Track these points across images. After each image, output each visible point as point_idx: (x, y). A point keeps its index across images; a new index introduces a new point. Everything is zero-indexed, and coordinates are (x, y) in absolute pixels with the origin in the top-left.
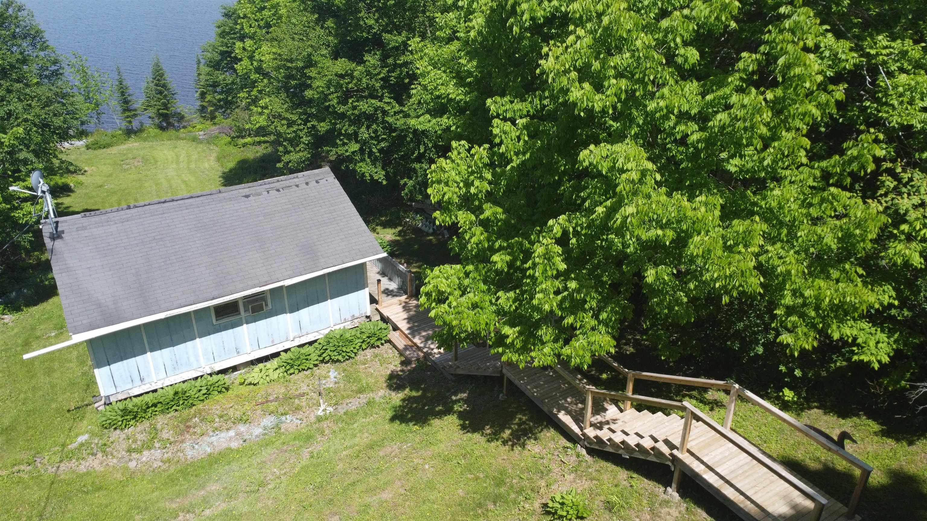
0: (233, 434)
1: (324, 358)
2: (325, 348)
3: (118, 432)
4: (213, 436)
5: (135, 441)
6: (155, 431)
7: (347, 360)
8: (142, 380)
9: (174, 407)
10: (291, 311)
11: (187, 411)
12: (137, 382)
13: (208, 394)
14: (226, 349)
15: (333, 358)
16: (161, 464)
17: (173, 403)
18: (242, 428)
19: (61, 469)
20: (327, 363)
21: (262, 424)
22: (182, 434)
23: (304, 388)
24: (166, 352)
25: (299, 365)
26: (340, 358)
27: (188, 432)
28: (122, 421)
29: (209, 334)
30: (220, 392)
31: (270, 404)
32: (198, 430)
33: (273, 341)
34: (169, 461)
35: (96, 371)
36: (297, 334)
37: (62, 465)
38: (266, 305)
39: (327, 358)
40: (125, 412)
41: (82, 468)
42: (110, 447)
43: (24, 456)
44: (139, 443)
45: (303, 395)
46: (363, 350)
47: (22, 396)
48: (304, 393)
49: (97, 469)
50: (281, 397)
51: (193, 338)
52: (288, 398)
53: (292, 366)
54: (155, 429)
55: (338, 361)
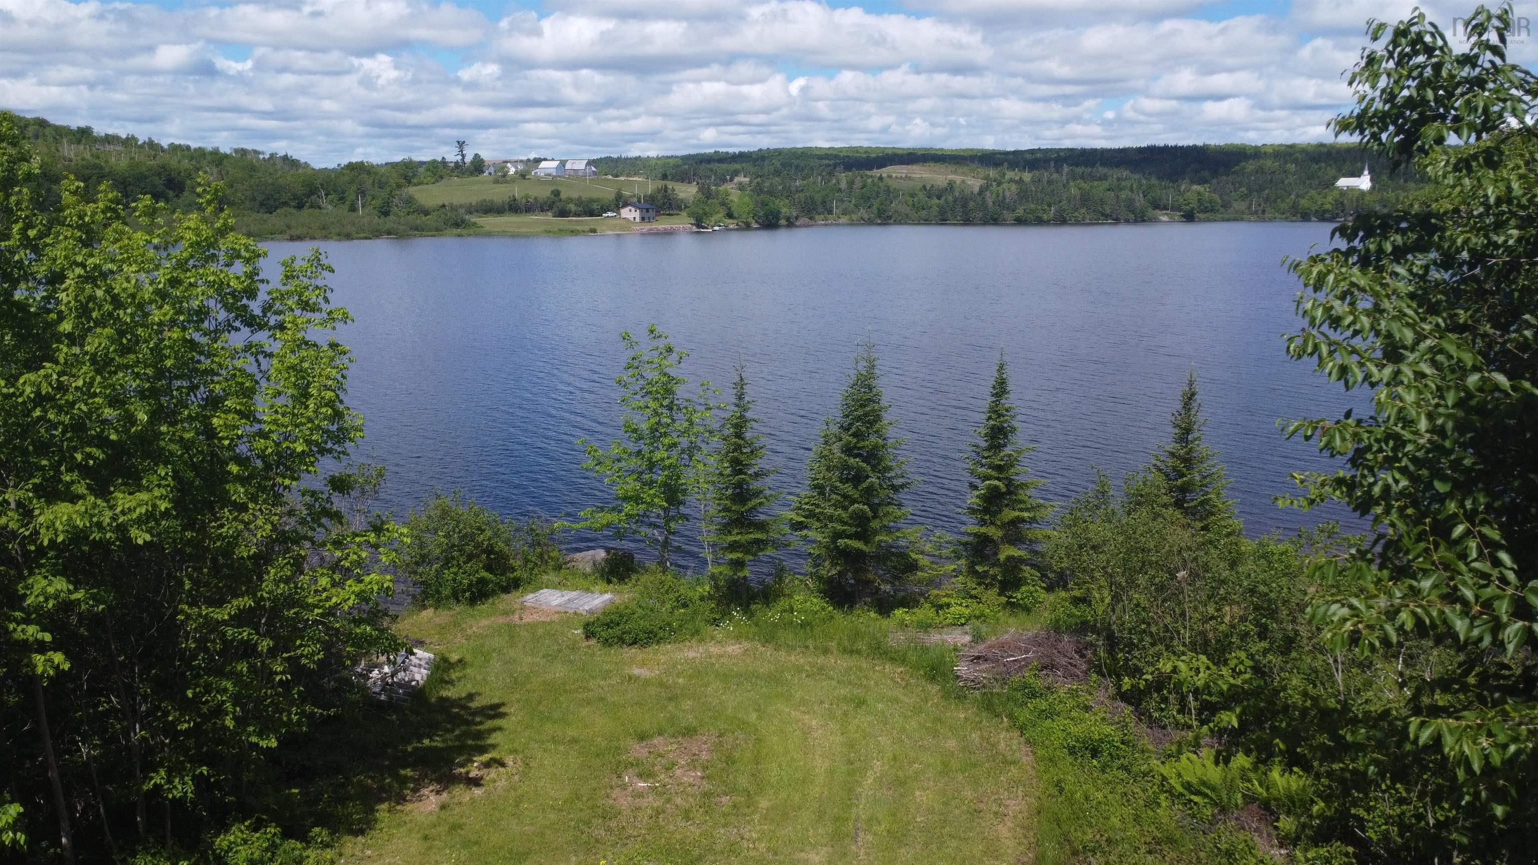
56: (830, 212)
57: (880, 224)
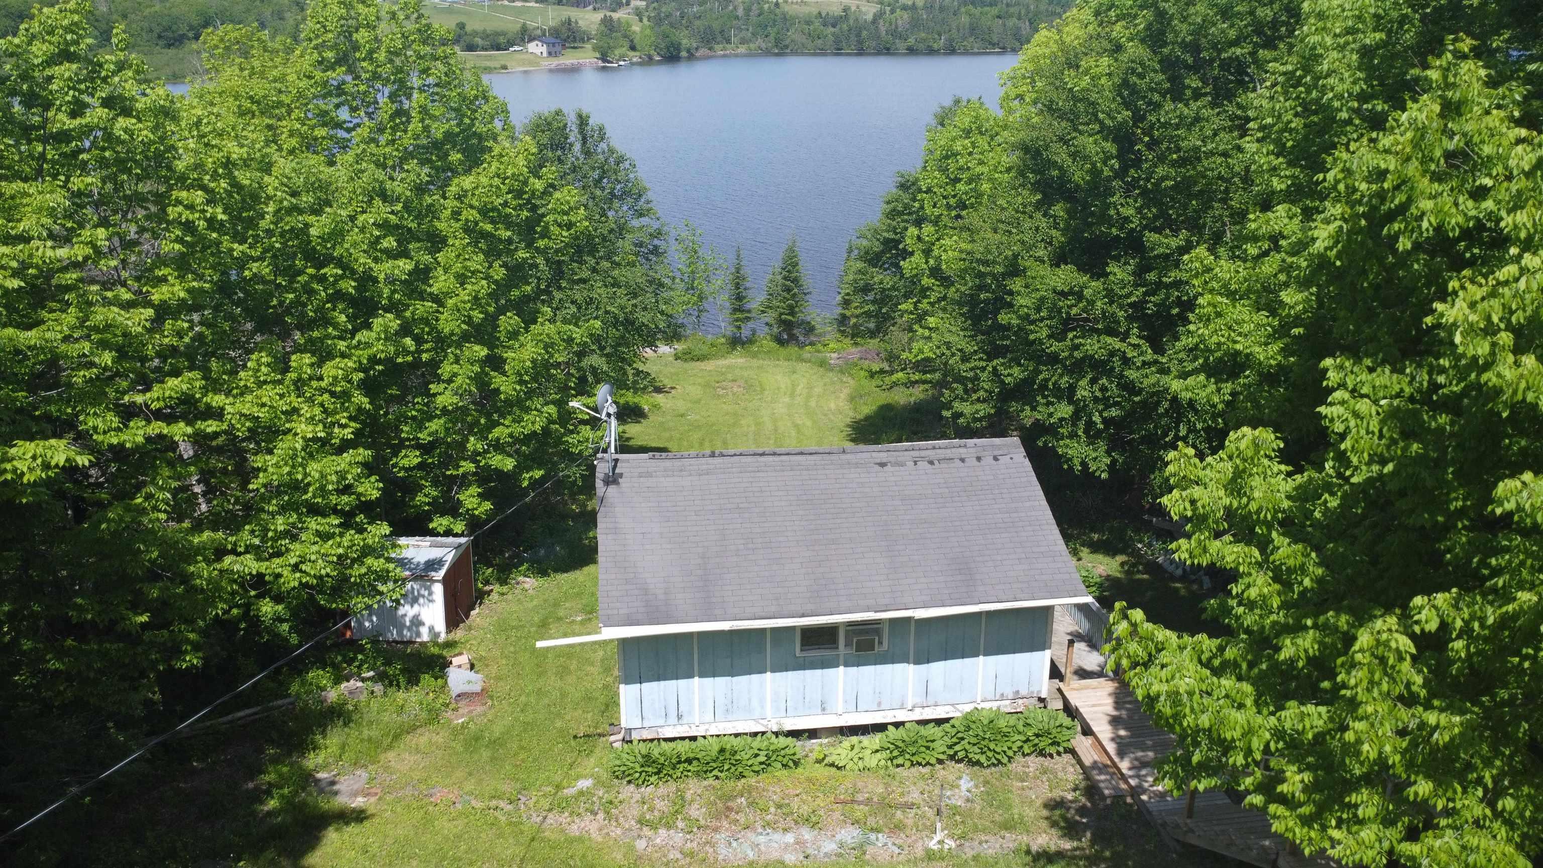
0: (792, 841)
1: (956, 753)
2: (960, 735)
3: (632, 787)
4: (761, 834)
5: (651, 810)
6: (680, 803)
7: (994, 765)
8: (679, 717)
9: (716, 772)
10: (917, 662)
11: (731, 784)
12: (673, 719)
13: (767, 764)
14: (807, 700)
15: (970, 756)
16: (679, 856)
17: (714, 765)
18: (807, 834)
19: (549, 821)
20: (960, 761)
21: (838, 837)
22: (718, 819)
23: (914, 796)
24: (721, 682)
25: (913, 755)
26: (983, 759)
27: (727, 817)
28: (641, 773)
29: (787, 670)
30: (785, 766)
31: (856, 807)
32: (741, 818)
33: (879, 704)
34: (691, 855)
35: (622, 686)
36: (919, 700)
37: (550, 815)
38: (880, 643)
39: (961, 755)
40: (648, 760)
41: (574, 830)
42: (616, 807)
43: (507, 787)
44: (656, 813)
45: (911, 806)
46: (1024, 755)
47: (523, 699)
48: (913, 804)
49: (594, 836)
50: (875, 799)
51: (762, 671)
52: (885, 805)
53: (902, 753)
54: (683, 798)
55: (978, 763)
56: (728, 41)
57: (777, 55)
